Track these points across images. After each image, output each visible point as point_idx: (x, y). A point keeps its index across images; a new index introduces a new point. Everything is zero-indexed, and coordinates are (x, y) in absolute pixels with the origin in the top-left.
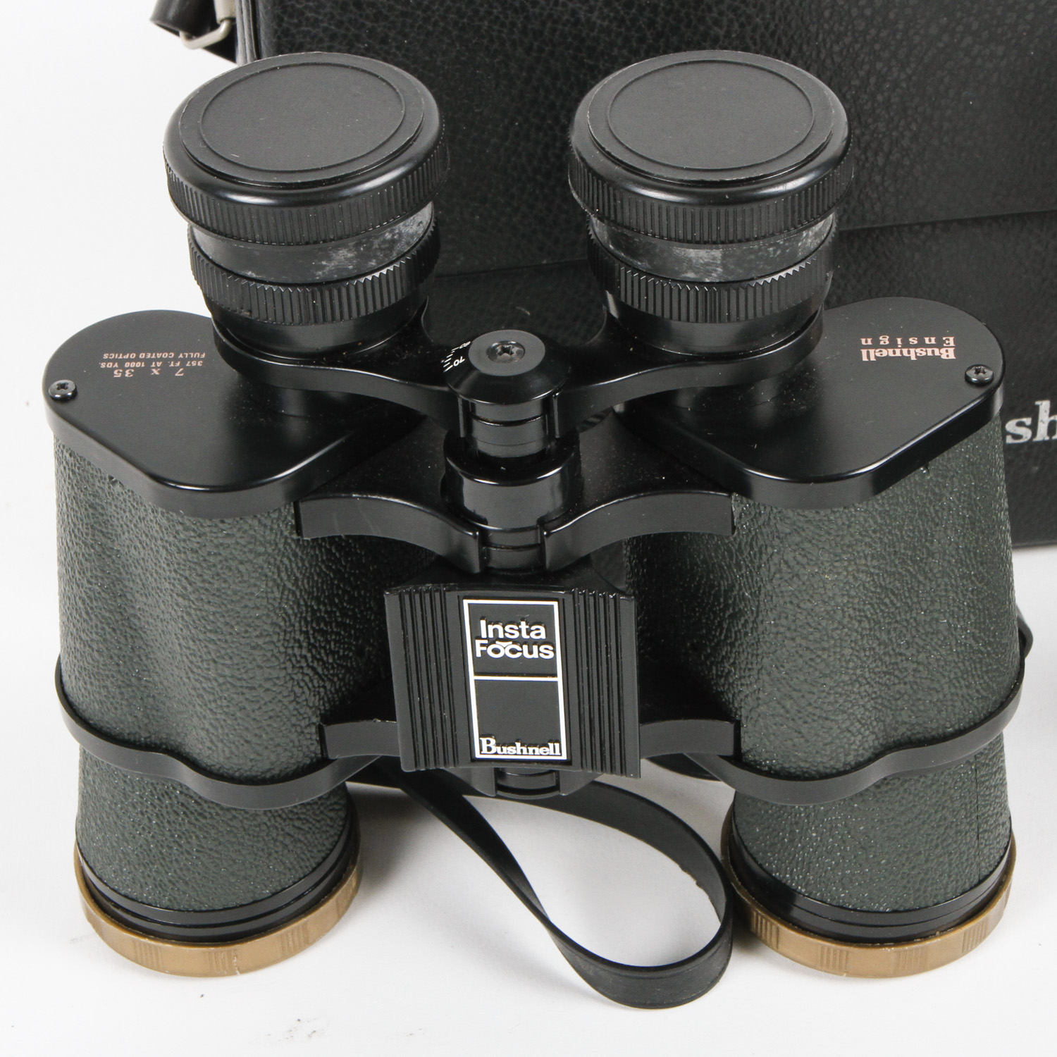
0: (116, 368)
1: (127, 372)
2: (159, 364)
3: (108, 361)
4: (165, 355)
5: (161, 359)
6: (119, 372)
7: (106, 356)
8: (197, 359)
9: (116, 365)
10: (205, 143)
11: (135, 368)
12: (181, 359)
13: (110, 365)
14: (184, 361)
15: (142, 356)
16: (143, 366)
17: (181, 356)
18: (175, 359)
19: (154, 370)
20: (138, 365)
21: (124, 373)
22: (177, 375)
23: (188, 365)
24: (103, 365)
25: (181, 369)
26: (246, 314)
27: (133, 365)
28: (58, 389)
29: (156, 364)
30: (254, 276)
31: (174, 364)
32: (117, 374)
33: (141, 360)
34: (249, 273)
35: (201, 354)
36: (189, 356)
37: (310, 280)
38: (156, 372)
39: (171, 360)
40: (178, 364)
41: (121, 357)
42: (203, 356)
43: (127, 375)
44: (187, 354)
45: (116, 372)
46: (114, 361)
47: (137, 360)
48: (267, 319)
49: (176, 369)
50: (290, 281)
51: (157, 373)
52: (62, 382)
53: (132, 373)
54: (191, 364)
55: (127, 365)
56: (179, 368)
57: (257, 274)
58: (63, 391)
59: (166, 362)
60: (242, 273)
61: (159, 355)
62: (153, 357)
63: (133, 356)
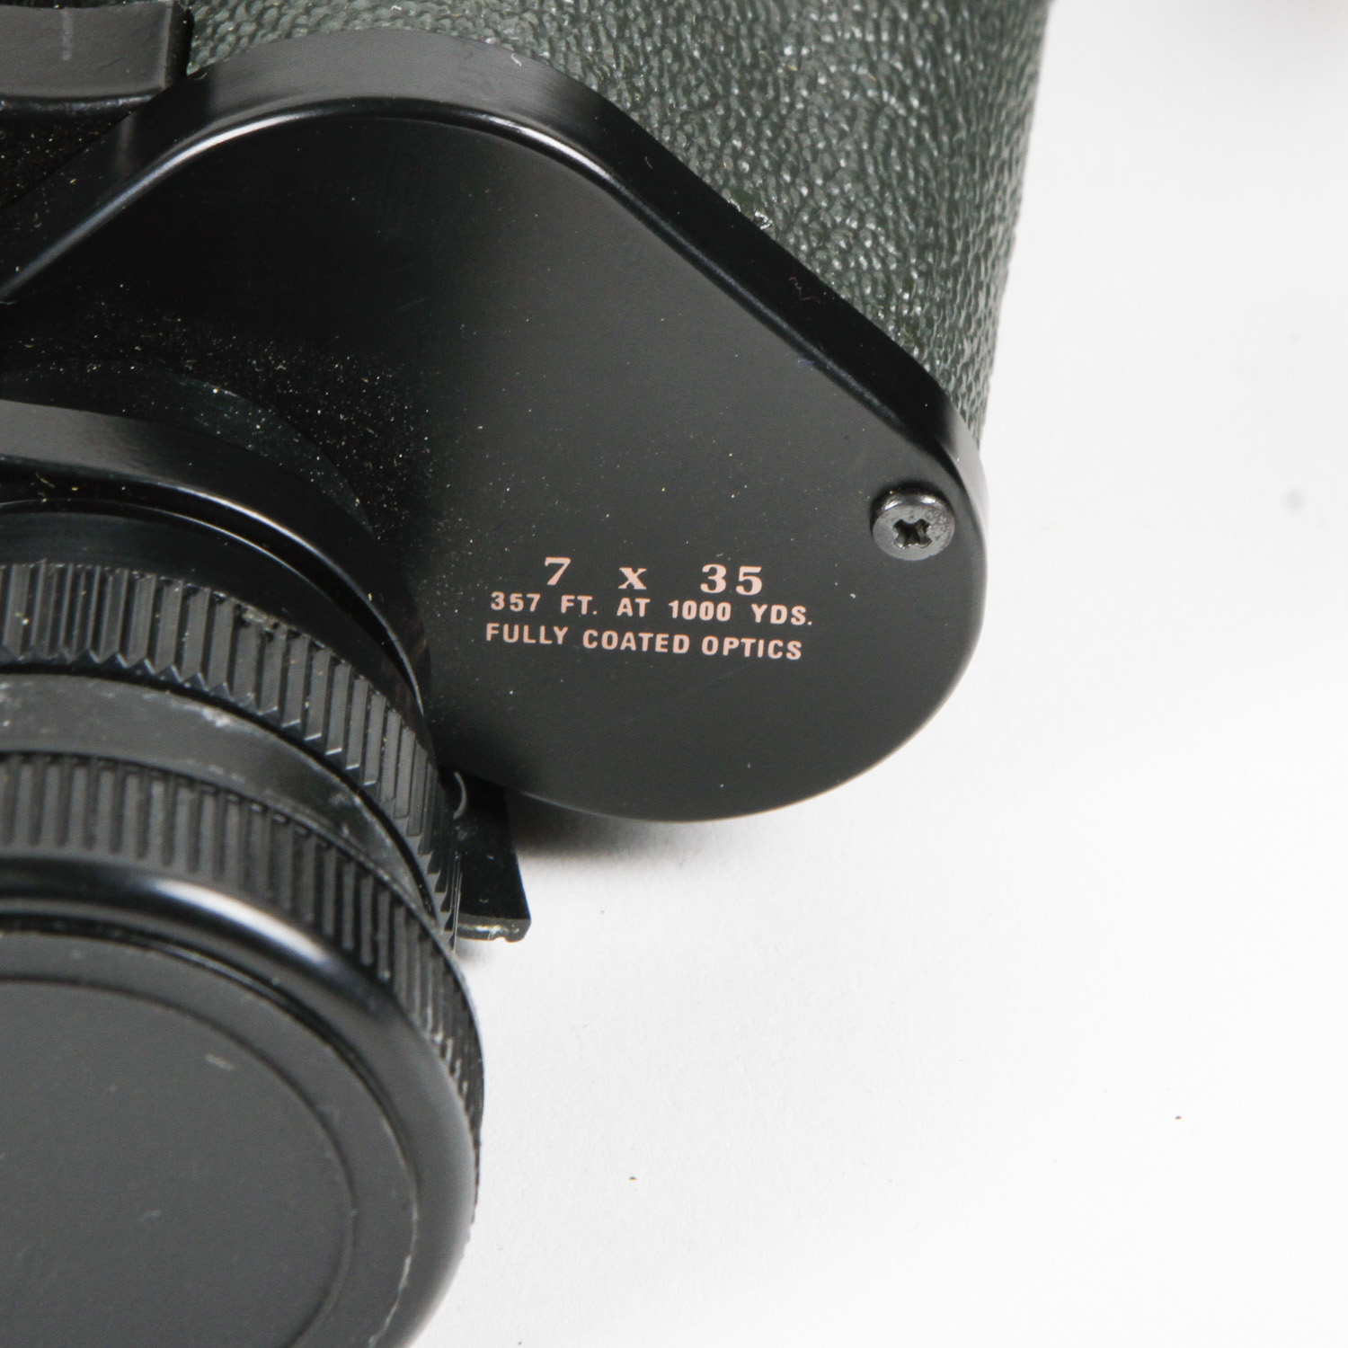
0: (758, 599)
1: (721, 586)
2: (625, 608)
3: (787, 632)
4: (610, 640)
5: (623, 625)
6: (748, 585)
7: (795, 651)
8: (506, 617)
9: (759, 611)
10: (324, 1121)
11: (700, 598)
12: (561, 620)
13: (778, 616)
14: (548, 614)
15: (681, 644)
16: (675, 605)
17: (560, 634)
18: (576, 622)
19: (639, 586)
20: (689, 610)
21: (731, 579)
22: (566, 562)
23: (536, 597)
24: (799, 615)
25: (553, 581)
26: (251, 614)
27: (707, 611)
28: (923, 524)
29: (635, 607)
30: (208, 713)
31: (578, 604)
32: (752, 578)
33: (681, 626)
34: (223, 720)
35: (498, 638)
36: (534, 634)
37: (29, 682)
38: (632, 577)
39: (589, 622)
40: (566, 603)
41: (748, 642)
42: (490, 630)
43: (721, 571)
44: (543, 640)
45: (757, 586)
46: (766, 631)
47: (697, 629)
48: (187, 595)
49: (571, 583)
50: (91, 684)
51: (627, 571)
52: (916, 553)
53: (704, 578)
54: (528, 602)
55: (724, 612)
56: (564, 587)
57: (198, 716)
58: (910, 515)
59: (605, 618)
60: (248, 727)
61: (629, 641)
62: (646, 637)
63: (710, 645)
